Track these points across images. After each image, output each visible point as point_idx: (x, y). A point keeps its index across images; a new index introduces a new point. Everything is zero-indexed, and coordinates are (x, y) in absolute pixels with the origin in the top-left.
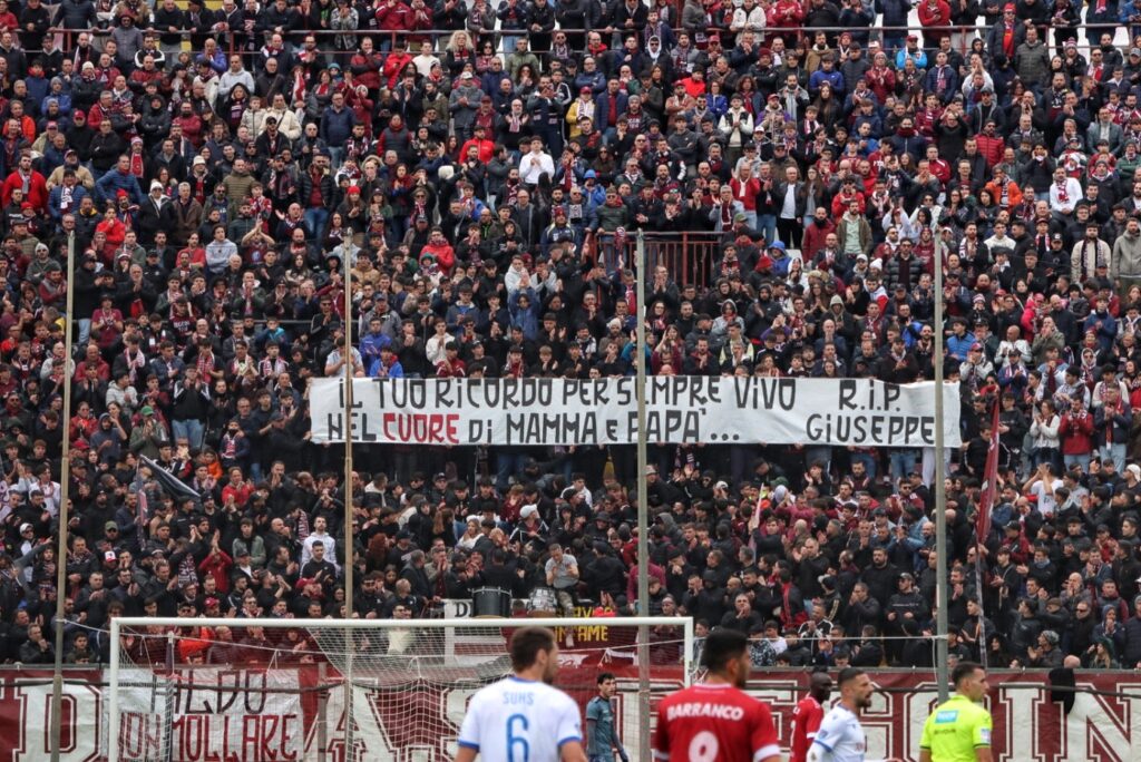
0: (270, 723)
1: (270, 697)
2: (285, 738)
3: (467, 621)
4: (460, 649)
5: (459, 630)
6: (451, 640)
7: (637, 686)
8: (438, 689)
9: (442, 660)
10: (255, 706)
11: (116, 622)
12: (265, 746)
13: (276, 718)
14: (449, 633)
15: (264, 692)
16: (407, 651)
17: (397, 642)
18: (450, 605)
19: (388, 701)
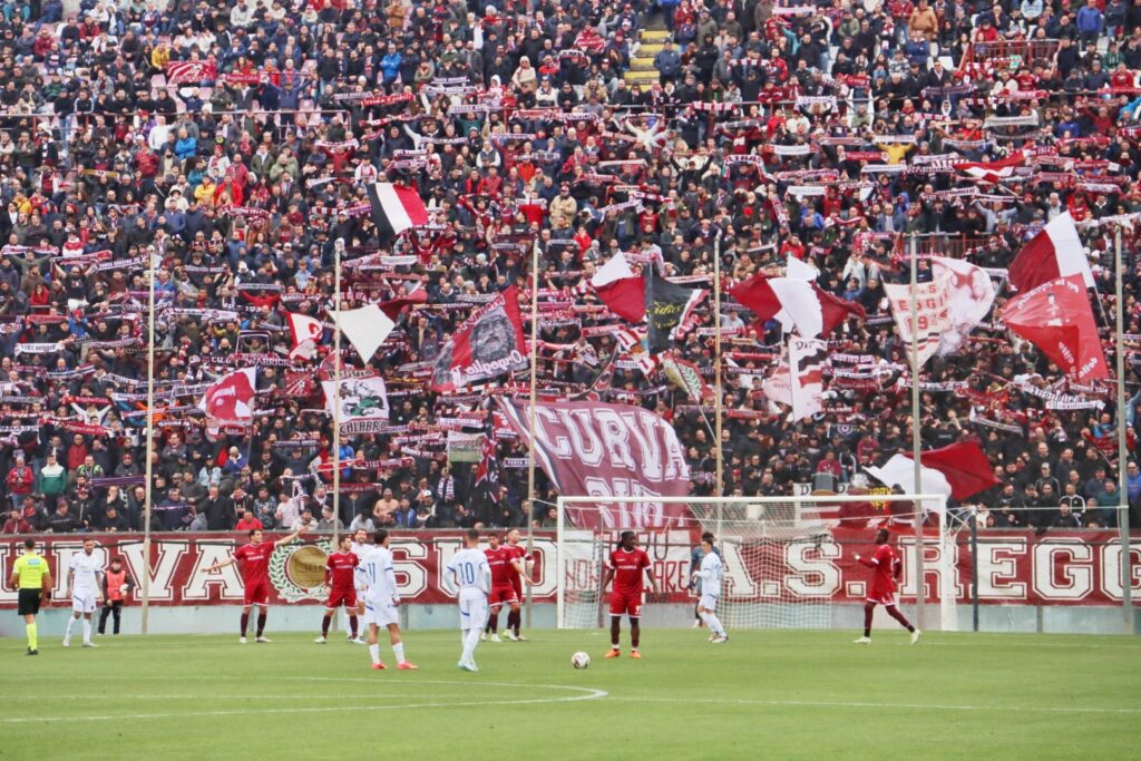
0: (671, 566)
1: (670, 549)
2: (681, 577)
3: (809, 498)
4: (805, 516)
5: (804, 504)
6: (799, 510)
7: (913, 541)
8: (780, 543)
9: (792, 524)
10: (661, 555)
11: (561, 500)
12: (667, 583)
13: (675, 563)
14: (797, 506)
15: (667, 545)
16: (760, 519)
17: (754, 512)
18: (797, 487)
19: (748, 551)
